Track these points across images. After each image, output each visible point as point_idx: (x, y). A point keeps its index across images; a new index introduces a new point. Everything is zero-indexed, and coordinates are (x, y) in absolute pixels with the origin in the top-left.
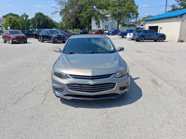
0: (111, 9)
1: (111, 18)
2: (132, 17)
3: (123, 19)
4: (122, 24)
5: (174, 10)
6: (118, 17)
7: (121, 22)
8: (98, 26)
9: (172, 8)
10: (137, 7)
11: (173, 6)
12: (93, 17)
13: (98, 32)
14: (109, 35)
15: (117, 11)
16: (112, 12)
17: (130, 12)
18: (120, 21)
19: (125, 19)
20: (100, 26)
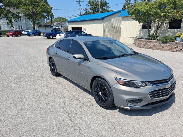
0: (23, 8)
1: (24, 18)
2: (48, 18)
3: (38, 19)
4: (38, 24)
5: (87, 13)
6: (33, 17)
7: (37, 22)
8: (10, 26)
9: (85, 11)
10: (51, 8)
11: (86, 10)
12: (2, 16)
13: (15, 33)
14: (29, 36)
15: (31, 11)
16: (26, 11)
17: (45, 12)
18: (35, 22)
19: (40, 20)
20: (13, 26)
